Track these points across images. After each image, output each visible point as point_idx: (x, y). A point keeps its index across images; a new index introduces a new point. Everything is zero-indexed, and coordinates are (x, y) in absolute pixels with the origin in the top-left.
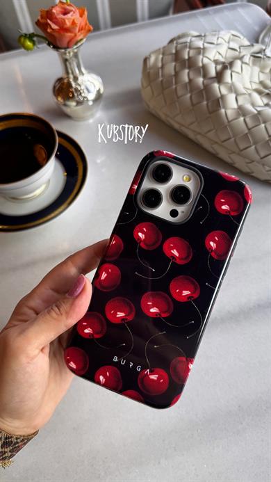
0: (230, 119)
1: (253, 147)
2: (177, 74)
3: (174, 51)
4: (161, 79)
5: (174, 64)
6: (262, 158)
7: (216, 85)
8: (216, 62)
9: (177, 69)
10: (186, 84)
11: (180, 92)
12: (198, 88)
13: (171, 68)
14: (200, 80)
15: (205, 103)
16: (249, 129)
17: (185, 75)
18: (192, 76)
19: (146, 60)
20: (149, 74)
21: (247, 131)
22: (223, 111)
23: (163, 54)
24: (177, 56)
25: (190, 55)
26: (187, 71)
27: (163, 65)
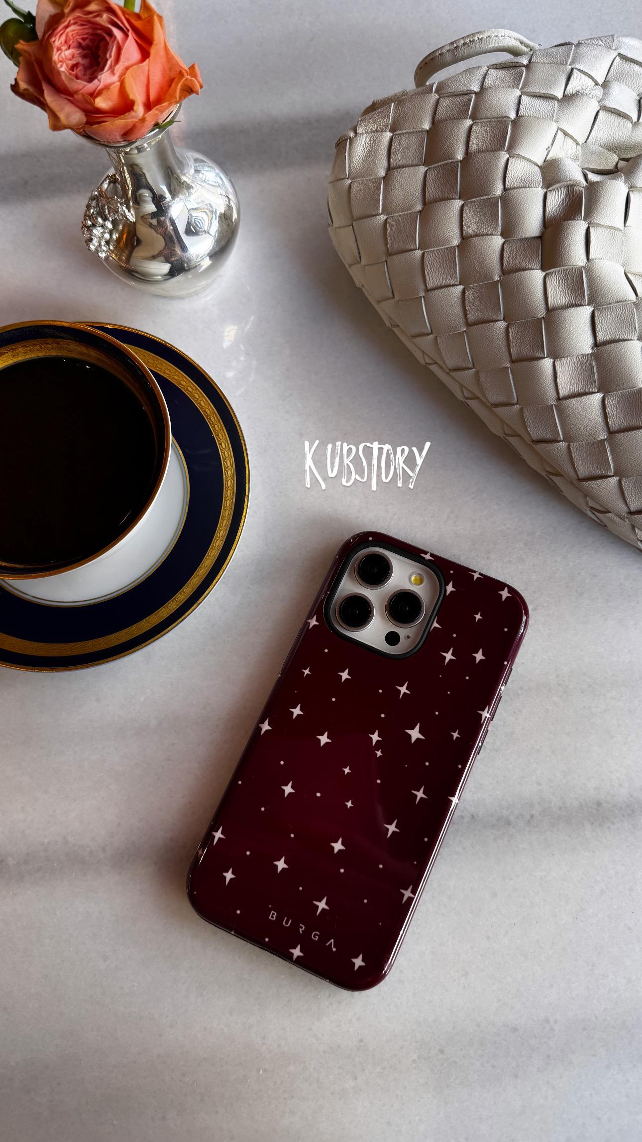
0: (563, 392)
1: (615, 480)
3: (427, 126)
4: (382, 218)
5: (423, 169)
6: (631, 513)
7: (537, 275)
9: (431, 193)
10: (453, 249)
11: (434, 276)
12: (487, 276)
14: (495, 244)
15: (502, 324)
16: (611, 433)
18: (469, 229)
21: (603, 436)
22: (547, 363)
23: (393, 130)
25: (474, 145)
26: (458, 203)
27: (389, 169)
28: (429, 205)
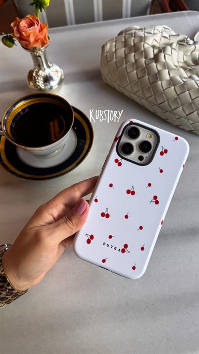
0: (164, 88)
1: (181, 107)
3: (123, 40)
4: (115, 60)
5: (124, 49)
6: (187, 115)
7: (154, 64)
8: (154, 47)
9: (126, 53)
10: (133, 63)
12: (142, 66)
13: (122, 51)
14: (143, 60)
15: (147, 77)
17: (132, 58)
18: (136, 58)
19: (103, 47)
21: (176, 96)
22: (160, 82)
23: (116, 42)
24: (126, 44)
25: (135, 42)
26: (133, 54)
27: (116, 50)
28: (126, 56)
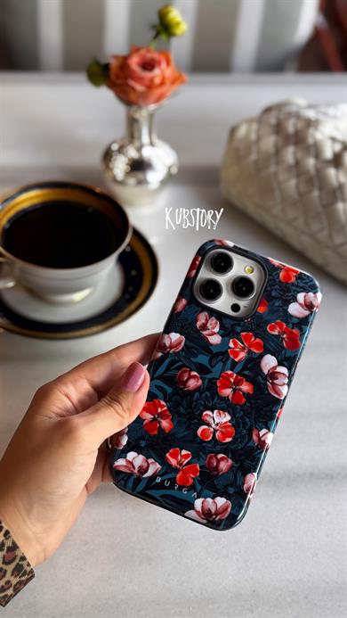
2: (278, 151)
7: (332, 172)
8: (334, 140)
11: (282, 177)
12: (307, 172)
13: (269, 142)
14: (311, 162)
17: (290, 154)
19: (233, 130)
20: (237, 149)
24: (279, 128)
